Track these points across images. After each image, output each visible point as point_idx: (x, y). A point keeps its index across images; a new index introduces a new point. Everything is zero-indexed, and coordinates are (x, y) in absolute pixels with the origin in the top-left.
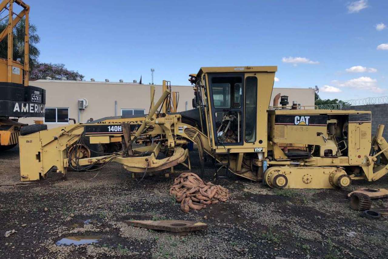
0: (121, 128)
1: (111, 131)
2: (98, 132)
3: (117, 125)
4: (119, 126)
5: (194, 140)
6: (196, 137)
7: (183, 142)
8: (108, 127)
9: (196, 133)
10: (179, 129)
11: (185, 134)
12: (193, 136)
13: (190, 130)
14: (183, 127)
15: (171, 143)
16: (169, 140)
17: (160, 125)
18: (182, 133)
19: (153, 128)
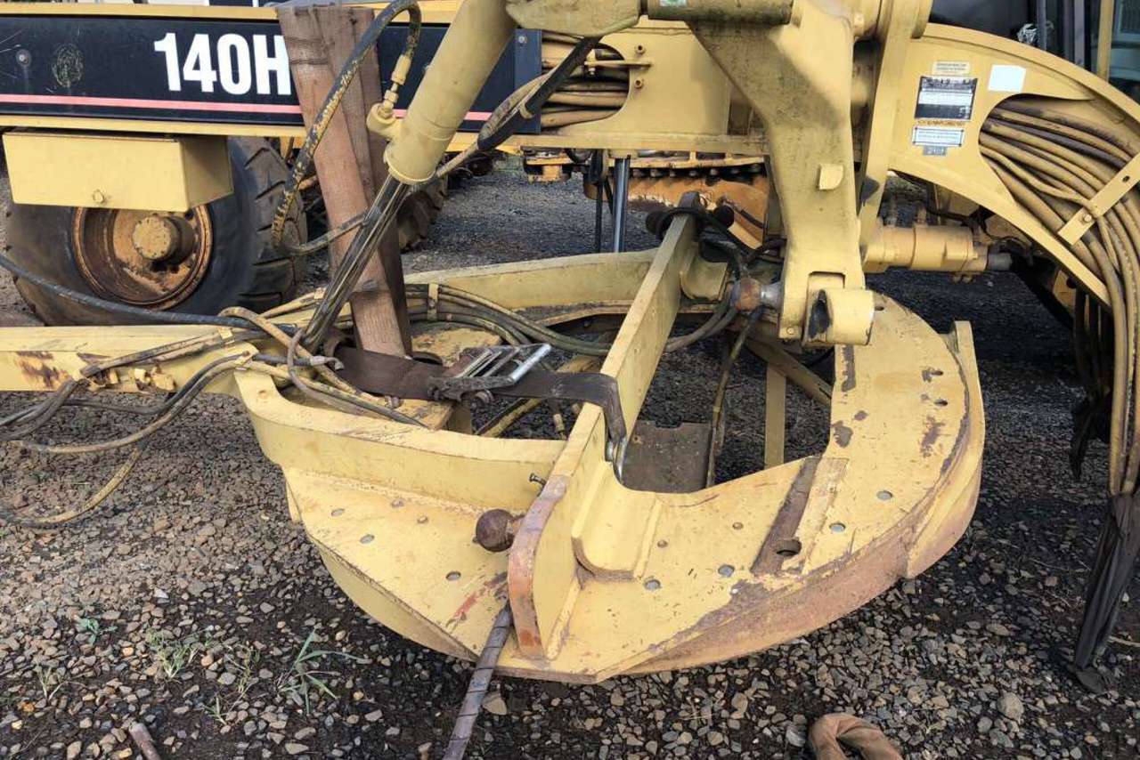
0: (281, 63)
1: (191, 90)
2: (62, 92)
3: (247, 29)
4: (260, 41)
5: (1081, 244)
6: (1112, 216)
7: (942, 251)
8: (153, 47)
9: (1126, 163)
10: (920, 102)
11: (986, 166)
12: (1083, 201)
13: (1053, 126)
14: (975, 81)
15: (820, 284)
16: (798, 244)
17: (708, 39)
18: (944, 154)
19: (626, 82)
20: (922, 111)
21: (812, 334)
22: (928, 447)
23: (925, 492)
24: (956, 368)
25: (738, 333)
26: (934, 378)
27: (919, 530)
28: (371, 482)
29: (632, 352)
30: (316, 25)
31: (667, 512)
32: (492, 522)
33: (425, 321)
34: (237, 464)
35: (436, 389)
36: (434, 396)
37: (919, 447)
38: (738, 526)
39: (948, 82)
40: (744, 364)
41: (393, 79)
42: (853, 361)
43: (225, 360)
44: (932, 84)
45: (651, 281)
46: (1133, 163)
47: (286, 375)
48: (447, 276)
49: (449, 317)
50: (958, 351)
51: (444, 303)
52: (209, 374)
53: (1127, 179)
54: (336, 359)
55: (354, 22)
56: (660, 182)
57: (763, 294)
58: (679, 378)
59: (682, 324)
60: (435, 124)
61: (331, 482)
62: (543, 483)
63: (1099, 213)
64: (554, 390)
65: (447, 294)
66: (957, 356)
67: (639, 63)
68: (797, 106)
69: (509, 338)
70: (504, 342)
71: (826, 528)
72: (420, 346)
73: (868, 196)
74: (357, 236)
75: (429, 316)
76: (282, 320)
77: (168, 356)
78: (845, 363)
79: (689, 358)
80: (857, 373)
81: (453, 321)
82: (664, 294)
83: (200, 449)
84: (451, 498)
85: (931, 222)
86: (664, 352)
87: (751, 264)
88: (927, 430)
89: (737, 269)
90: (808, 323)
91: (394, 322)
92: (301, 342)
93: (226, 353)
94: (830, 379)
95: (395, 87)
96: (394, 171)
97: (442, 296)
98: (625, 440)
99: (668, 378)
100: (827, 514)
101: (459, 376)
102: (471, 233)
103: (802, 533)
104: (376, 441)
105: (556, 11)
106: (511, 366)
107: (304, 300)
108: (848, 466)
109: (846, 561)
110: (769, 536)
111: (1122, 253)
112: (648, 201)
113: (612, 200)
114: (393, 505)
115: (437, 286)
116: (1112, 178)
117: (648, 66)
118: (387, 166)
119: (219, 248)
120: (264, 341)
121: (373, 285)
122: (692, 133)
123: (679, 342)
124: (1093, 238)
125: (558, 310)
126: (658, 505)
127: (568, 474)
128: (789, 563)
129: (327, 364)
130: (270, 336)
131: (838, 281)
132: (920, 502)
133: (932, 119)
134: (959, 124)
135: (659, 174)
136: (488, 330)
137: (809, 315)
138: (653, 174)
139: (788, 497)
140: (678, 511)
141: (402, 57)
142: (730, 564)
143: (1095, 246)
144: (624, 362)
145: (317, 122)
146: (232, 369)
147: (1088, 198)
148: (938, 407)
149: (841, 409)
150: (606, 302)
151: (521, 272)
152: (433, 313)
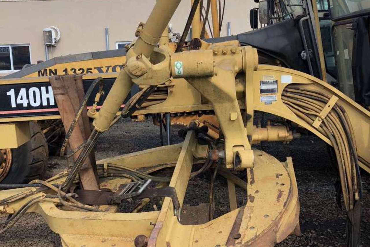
1: (20, 107)
5: (320, 128)
6: (328, 118)
7: (277, 134)
8: (6, 93)
9: (328, 101)
10: (261, 89)
11: (285, 106)
12: (317, 114)
13: (303, 92)
14: (277, 81)
15: (236, 149)
16: (228, 138)
17: (191, 82)
18: (271, 104)
19: (167, 91)
20: (262, 91)
21: (237, 166)
22: (279, 199)
23: (279, 213)
24: (287, 172)
25: (215, 169)
26: (280, 177)
27: (279, 226)
28: (93, 235)
29: (179, 178)
30: (63, 82)
31: (197, 231)
32: (140, 238)
33: (104, 177)
34: (31, 243)
35: (112, 200)
36: (110, 203)
37: (276, 200)
38: (221, 232)
39: (269, 82)
40: (222, 182)
41: (95, 100)
42: (253, 174)
43: (35, 199)
44: (264, 83)
45: (183, 154)
46: (330, 101)
47: (59, 201)
48: (110, 160)
49: (112, 175)
50: (288, 167)
51: (109, 170)
52: (29, 204)
53: (329, 106)
54: (76, 194)
55: (76, 80)
56: (182, 117)
57: (219, 154)
58: (198, 190)
59: (195, 168)
60: (110, 113)
61: (79, 237)
62: (155, 225)
63: (323, 117)
64: (154, 194)
65: (110, 166)
66: (287, 169)
67: (170, 85)
68: (220, 97)
69: (134, 179)
70: (133, 181)
71: (248, 229)
72: (103, 186)
73: (249, 120)
74: (83, 150)
75: (104, 175)
76: (53, 183)
77: (12, 200)
78: (251, 175)
79: (201, 182)
80: (255, 178)
81: (113, 176)
82: (188, 157)
83: (15, 239)
84: (122, 236)
85: (273, 125)
86: (190, 178)
87: (216, 145)
88: (278, 194)
89: (212, 146)
90: (235, 162)
91: (94, 178)
92: (62, 189)
93: (34, 197)
94: (246, 181)
95: (96, 103)
96: (96, 128)
97: (108, 167)
98: (180, 209)
99: (194, 191)
100: (248, 224)
101: (120, 194)
102: (109, 143)
103: (241, 231)
104: (95, 219)
105: (146, 80)
106: (138, 188)
107: (60, 175)
108: (254, 208)
109: (255, 238)
110: (230, 234)
111: (333, 129)
112: (178, 125)
113: (165, 126)
114: (102, 242)
115: (107, 164)
116: (325, 106)
117: (173, 86)
118: (94, 127)
119: (15, 160)
120: (48, 190)
121: (87, 166)
122: (190, 105)
123: (195, 174)
124: (323, 125)
125: (151, 168)
126: (194, 229)
127: (163, 220)
128: (237, 241)
129: (72, 196)
130: (50, 188)
131: (242, 148)
132: (277, 217)
133: (266, 94)
134: (275, 94)
135: (181, 115)
136: (126, 177)
137: (235, 160)
138: (178, 115)
139: (236, 221)
140: (200, 230)
141: (98, 94)
142: (219, 244)
143: (324, 128)
144: (177, 182)
145: (76, 117)
146: (39, 201)
147: (319, 113)
148: (282, 186)
149: (251, 190)
150: (168, 163)
151: (137, 155)
152: (106, 174)
